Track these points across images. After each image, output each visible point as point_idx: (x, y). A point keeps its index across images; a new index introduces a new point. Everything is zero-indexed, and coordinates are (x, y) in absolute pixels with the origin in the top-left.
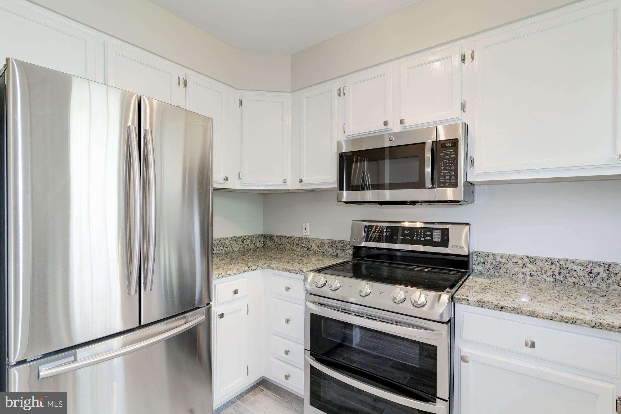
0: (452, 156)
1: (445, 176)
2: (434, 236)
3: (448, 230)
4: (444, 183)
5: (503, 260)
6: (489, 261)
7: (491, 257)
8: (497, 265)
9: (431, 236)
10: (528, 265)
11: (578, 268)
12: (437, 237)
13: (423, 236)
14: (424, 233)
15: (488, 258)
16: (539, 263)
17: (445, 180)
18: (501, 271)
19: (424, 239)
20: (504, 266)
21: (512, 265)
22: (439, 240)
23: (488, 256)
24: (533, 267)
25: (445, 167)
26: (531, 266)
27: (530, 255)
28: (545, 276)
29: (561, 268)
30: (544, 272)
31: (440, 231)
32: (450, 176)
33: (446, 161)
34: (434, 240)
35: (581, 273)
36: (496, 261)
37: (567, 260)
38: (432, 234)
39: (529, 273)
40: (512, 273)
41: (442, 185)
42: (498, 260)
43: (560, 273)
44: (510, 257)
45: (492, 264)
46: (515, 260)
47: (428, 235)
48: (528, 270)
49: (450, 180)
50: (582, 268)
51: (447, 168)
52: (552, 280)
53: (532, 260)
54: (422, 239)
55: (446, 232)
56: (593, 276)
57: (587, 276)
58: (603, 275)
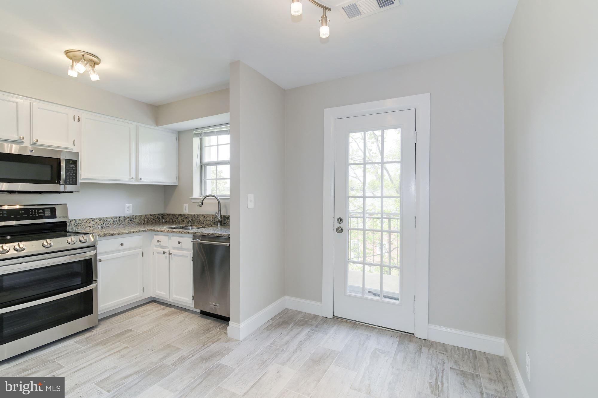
0: (74, 168)
1: (69, 179)
2: (45, 213)
3: (54, 208)
4: (69, 182)
5: (80, 222)
6: (73, 224)
7: (74, 221)
8: (77, 225)
9: (44, 213)
10: (91, 222)
11: (109, 220)
12: (48, 213)
13: (37, 214)
14: (38, 211)
15: (72, 222)
16: (96, 220)
17: (70, 181)
18: (79, 228)
19: (39, 215)
20: (81, 225)
21: (84, 224)
22: (50, 215)
23: (72, 221)
24: (93, 223)
25: (70, 174)
26: (92, 223)
27: (92, 218)
28: (98, 226)
29: (104, 221)
30: (98, 224)
31: (50, 209)
32: (73, 179)
33: (70, 171)
34: (46, 215)
35: (111, 222)
36: (76, 223)
37: (106, 217)
38: (44, 212)
39: (92, 226)
40: (84, 228)
41: (68, 183)
42: (78, 222)
43: (104, 223)
44: (83, 220)
45: (74, 225)
46: (86, 221)
47: (41, 213)
48: (91, 224)
49: (72, 181)
50: (111, 220)
51: (71, 174)
52: (101, 227)
53: (93, 220)
54: (37, 215)
55: (53, 209)
56: (115, 222)
57: (113, 223)
58: (118, 221)
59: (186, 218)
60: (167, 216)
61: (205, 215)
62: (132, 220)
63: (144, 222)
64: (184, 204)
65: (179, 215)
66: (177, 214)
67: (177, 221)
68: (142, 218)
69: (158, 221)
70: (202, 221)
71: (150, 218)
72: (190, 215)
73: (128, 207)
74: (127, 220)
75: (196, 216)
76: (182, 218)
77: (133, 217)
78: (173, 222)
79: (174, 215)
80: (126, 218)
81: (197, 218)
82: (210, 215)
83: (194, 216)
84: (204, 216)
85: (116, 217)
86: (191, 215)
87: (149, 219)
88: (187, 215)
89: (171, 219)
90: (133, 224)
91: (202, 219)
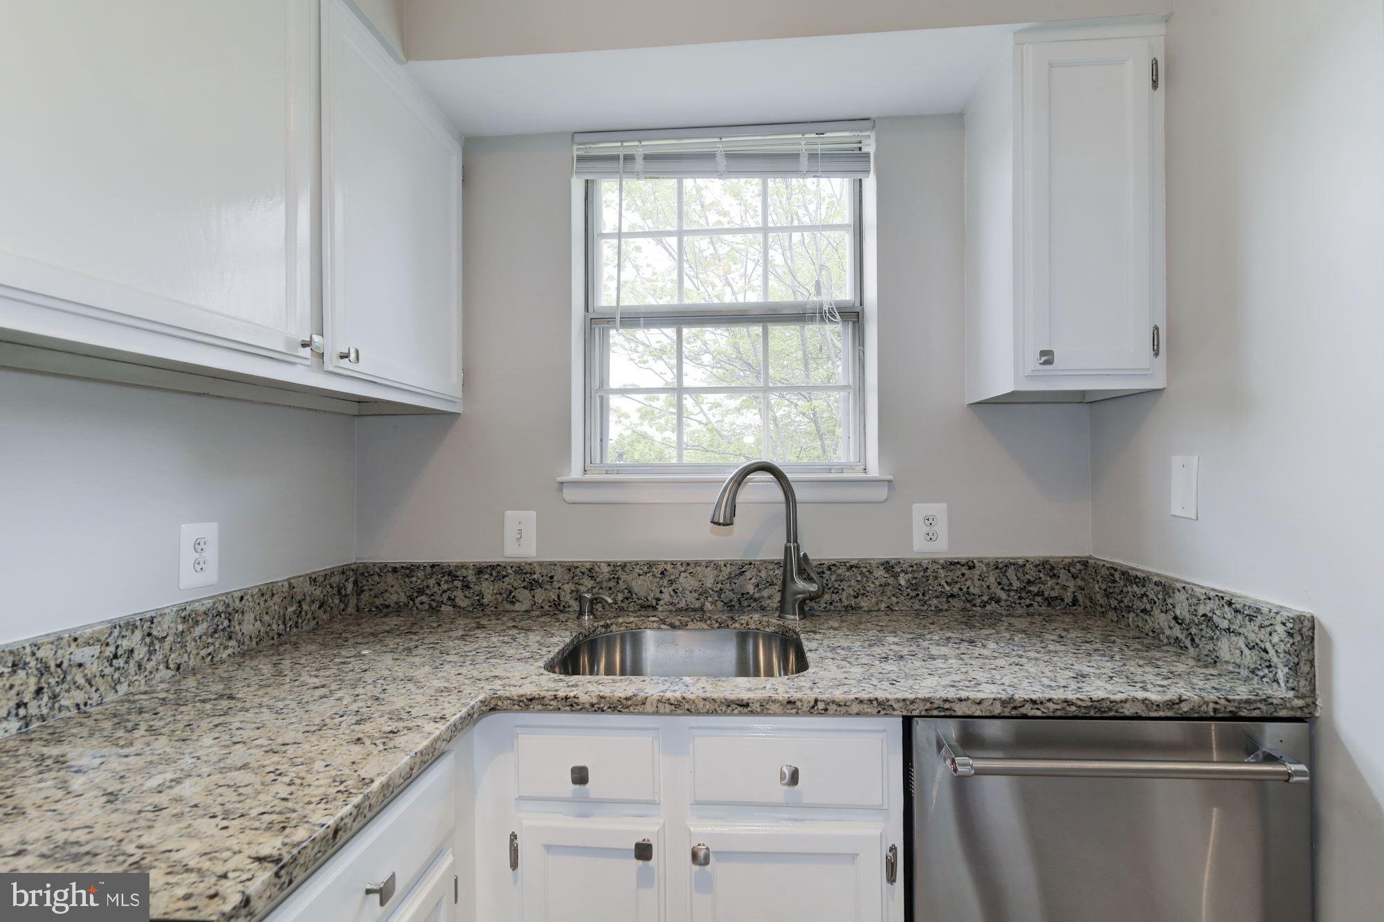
29: (44, 670)
35: (93, 668)
37: (57, 640)
43: (39, 692)
50: (96, 650)
56: (120, 662)
57: (108, 670)
58: (141, 652)
59: (532, 585)
60: (390, 579)
61: (669, 567)
62: (226, 623)
63: (282, 627)
64: (508, 513)
65: (480, 570)
66: (463, 566)
67: (462, 602)
68: (275, 604)
69: (342, 606)
70: (642, 594)
71: (308, 599)
72: (559, 570)
73: (198, 545)
74: (199, 630)
75: (605, 569)
76: (505, 584)
77: (228, 606)
78: (434, 610)
79: (450, 573)
80: (188, 617)
81: (612, 584)
82: (697, 564)
83: (590, 570)
84: (657, 571)
85: (130, 626)
86: (570, 568)
87: (305, 607)
88: (538, 570)
89: (421, 592)
90: (229, 651)
91: (642, 586)
